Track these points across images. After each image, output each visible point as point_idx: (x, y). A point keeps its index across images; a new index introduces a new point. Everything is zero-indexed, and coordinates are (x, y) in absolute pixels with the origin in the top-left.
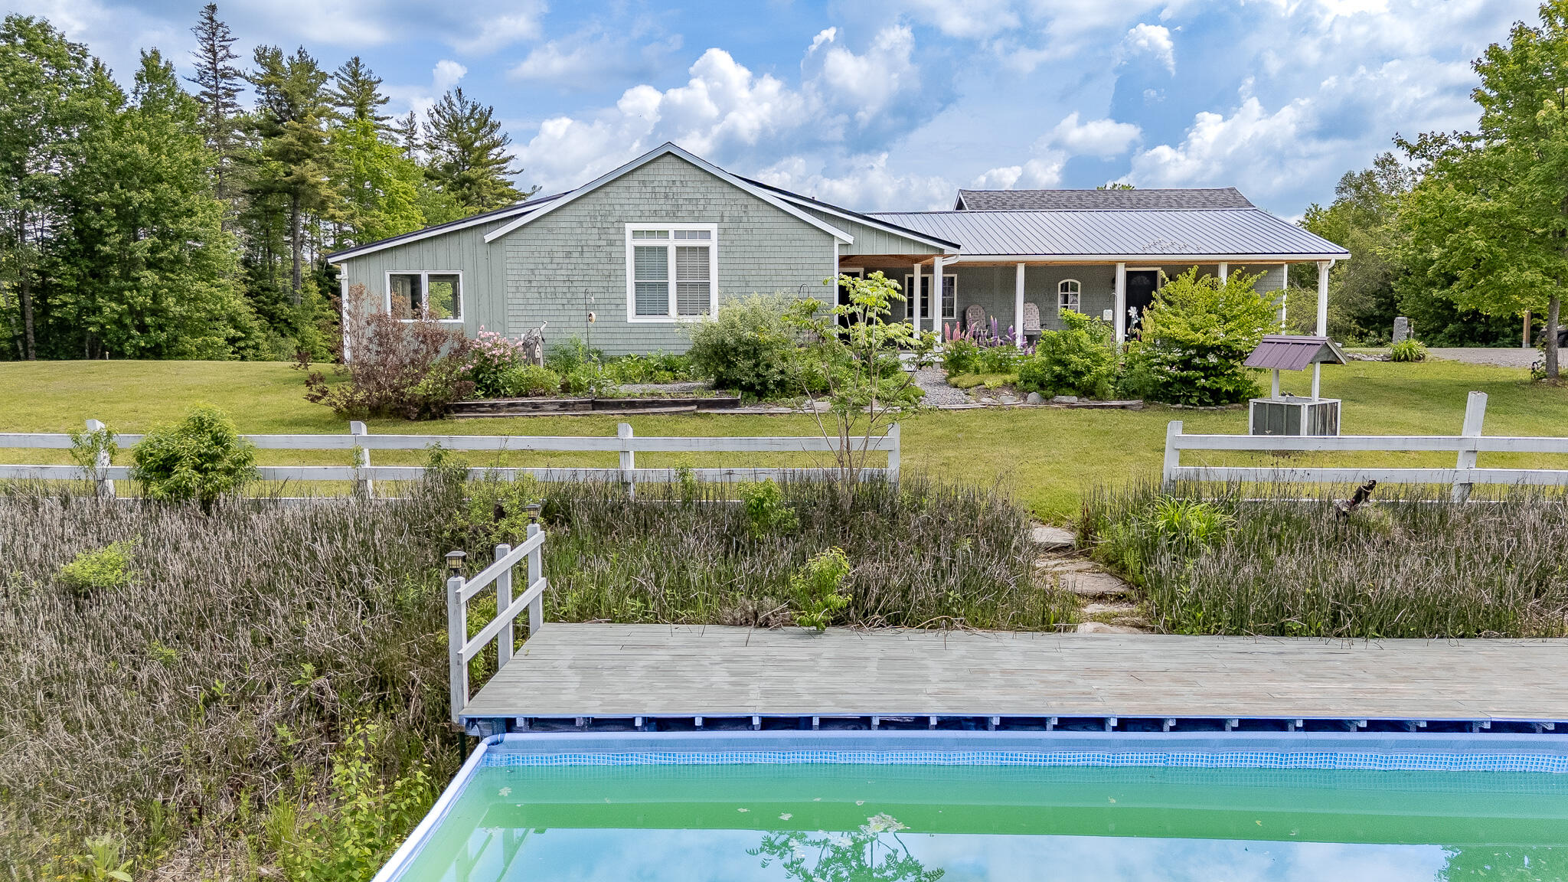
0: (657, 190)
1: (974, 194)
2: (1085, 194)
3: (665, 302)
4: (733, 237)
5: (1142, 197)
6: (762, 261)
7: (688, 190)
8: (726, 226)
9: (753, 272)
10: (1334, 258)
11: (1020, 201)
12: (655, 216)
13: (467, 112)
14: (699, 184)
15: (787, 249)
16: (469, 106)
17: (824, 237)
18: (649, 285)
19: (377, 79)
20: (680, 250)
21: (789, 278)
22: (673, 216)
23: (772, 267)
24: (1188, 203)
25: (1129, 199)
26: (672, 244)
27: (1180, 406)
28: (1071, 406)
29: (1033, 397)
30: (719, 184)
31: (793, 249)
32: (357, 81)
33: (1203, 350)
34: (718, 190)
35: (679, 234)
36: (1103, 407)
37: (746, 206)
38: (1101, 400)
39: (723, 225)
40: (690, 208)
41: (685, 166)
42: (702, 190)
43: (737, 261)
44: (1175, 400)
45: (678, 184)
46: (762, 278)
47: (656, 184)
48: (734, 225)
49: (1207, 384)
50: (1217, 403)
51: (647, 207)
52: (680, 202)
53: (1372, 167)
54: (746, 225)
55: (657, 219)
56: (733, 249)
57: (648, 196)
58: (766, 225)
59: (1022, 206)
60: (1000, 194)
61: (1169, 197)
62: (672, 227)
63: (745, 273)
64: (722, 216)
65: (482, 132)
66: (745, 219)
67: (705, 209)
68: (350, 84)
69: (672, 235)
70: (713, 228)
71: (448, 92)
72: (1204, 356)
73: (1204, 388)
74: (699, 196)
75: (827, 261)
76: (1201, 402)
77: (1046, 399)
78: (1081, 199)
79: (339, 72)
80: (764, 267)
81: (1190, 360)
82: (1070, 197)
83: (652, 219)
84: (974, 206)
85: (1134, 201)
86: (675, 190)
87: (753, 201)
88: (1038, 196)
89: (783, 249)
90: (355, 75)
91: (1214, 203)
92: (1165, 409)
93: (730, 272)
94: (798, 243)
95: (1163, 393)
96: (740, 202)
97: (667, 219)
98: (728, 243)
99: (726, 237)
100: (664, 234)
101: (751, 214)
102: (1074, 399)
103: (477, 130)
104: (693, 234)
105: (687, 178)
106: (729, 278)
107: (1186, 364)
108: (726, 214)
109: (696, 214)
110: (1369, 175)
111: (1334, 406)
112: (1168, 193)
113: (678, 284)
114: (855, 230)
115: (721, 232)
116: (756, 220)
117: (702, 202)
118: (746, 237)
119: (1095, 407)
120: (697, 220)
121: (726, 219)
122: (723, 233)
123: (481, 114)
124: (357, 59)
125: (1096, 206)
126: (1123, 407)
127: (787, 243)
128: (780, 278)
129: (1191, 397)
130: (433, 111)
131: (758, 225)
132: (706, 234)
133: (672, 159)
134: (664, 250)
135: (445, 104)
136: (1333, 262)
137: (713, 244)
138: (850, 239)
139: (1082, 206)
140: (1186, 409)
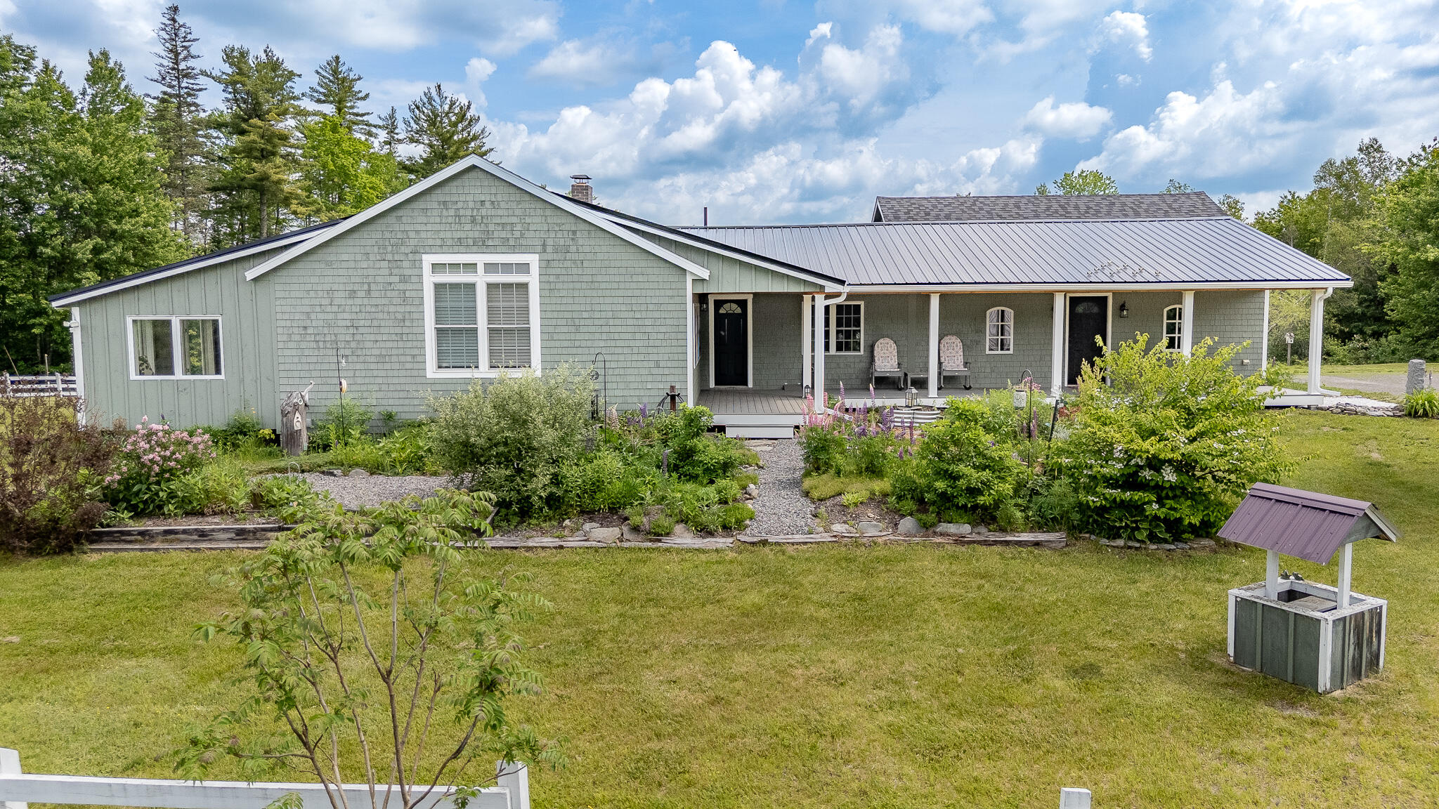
0: (462, 212)
1: (894, 203)
2: (1024, 201)
3: (475, 352)
4: (558, 271)
5: (1091, 205)
6: (596, 300)
7: (500, 212)
8: (550, 257)
9: (585, 315)
10: (1331, 286)
11: (947, 210)
12: (460, 245)
13: (446, 107)
14: (514, 205)
15: (628, 285)
16: (448, 101)
17: (674, 271)
18: (453, 330)
19: (357, 77)
20: (491, 287)
21: (630, 322)
22: (482, 245)
23: (608, 308)
24: (1146, 211)
25: (1077, 207)
26: (481, 280)
27: (1120, 542)
28: (960, 541)
29: (907, 523)
30: (539, 205)
31: (634, 285)
32: (338, 79)
33: (1155, 464)
34: (539, 212)
35: (490, 268)
36: (1007, 543)
37: (574, 232)
38: (1003, 530)
39: (546, 257)
40: (503, 235)
41: (497, 183)
42: (518, 212)
43: (564, 300)
44: (1114, 534)
45: (488, 204)
46: (597, 322)
47: (460, 205)
48: (560, 256)
49: (1162, 513)
50: (1177, 538)
51: (449, 235)
52: (491, 227)
53: (1355, 153)
54: (575, 256)
55: (462, 249)
56: (559, 286)
57: (450, 219)
58: (600, 256)
59: (948, 217)
60: (924, 202)
61: (1124, 204)
62: (480, 259)
63: (575, 315)
64: (544, 245)
65: (460, 127)
66: (573, 249)
67: (522, 236)
68: (330, 81)
69: (480, 268)
70: (533, 259)
71: (429, 89)
72: (1158, 470)
73: (1156, 518)
74: (514, 220)
75: (677, 300)
76: (1153, 538)
77: (926, 527)
78: (1019, 208)
79: (320, 70)
80: (597, 308)
81: (1136, 473)
82: (1006, 205)
83: (456, 249)
84: (891, 216)
85: (1082, 210)
86: (484, 212)
87: (582, 226)
88: (968, 204)
89: (622, 286)
90: (335, 72)
91: (1178, 211)
92: (1099, 549)
93: (555, 314)
94: (641, 278)
95: (1095, 521)
96: (567, 227)
97: (475, 249)
98: (552, 279)
99: (550, 271)
100: (472, 267)
101: (580, 242)
102: (967, 528)
103: (455, 125)
104: (507, 268)
105: (499, 198)
106: (554, 322)
107: (1130, 481)
108: (550, 242)
109: (512, 242)
110: (1352, 163)
111: (1376, 613)
112: (1123, 199)
113: (492, 332)
114: (713, 261)
115: (544, 263)
116: (587, 249)
117: (519, 227)
118: (575, 271)
119: (995, 543)
120: (513, 249)
121: (549, 249)
122: (546, 265)
123: (461, 108)
124: (337, 58)
125: (1037, 216)
126: (1037, 544)
127: (628, 278)
128: (618, 322)
129: (1138, 528)
130: (413, 107)
131: (589, 256)
132: (524, 268)
133: (480, 174)
134: (471, 287)
135: (425, 100)
136: (1330, 291)
137: (533, 280)
138: (704, 274)
139: (1019, 216)
140: (1130, 547)
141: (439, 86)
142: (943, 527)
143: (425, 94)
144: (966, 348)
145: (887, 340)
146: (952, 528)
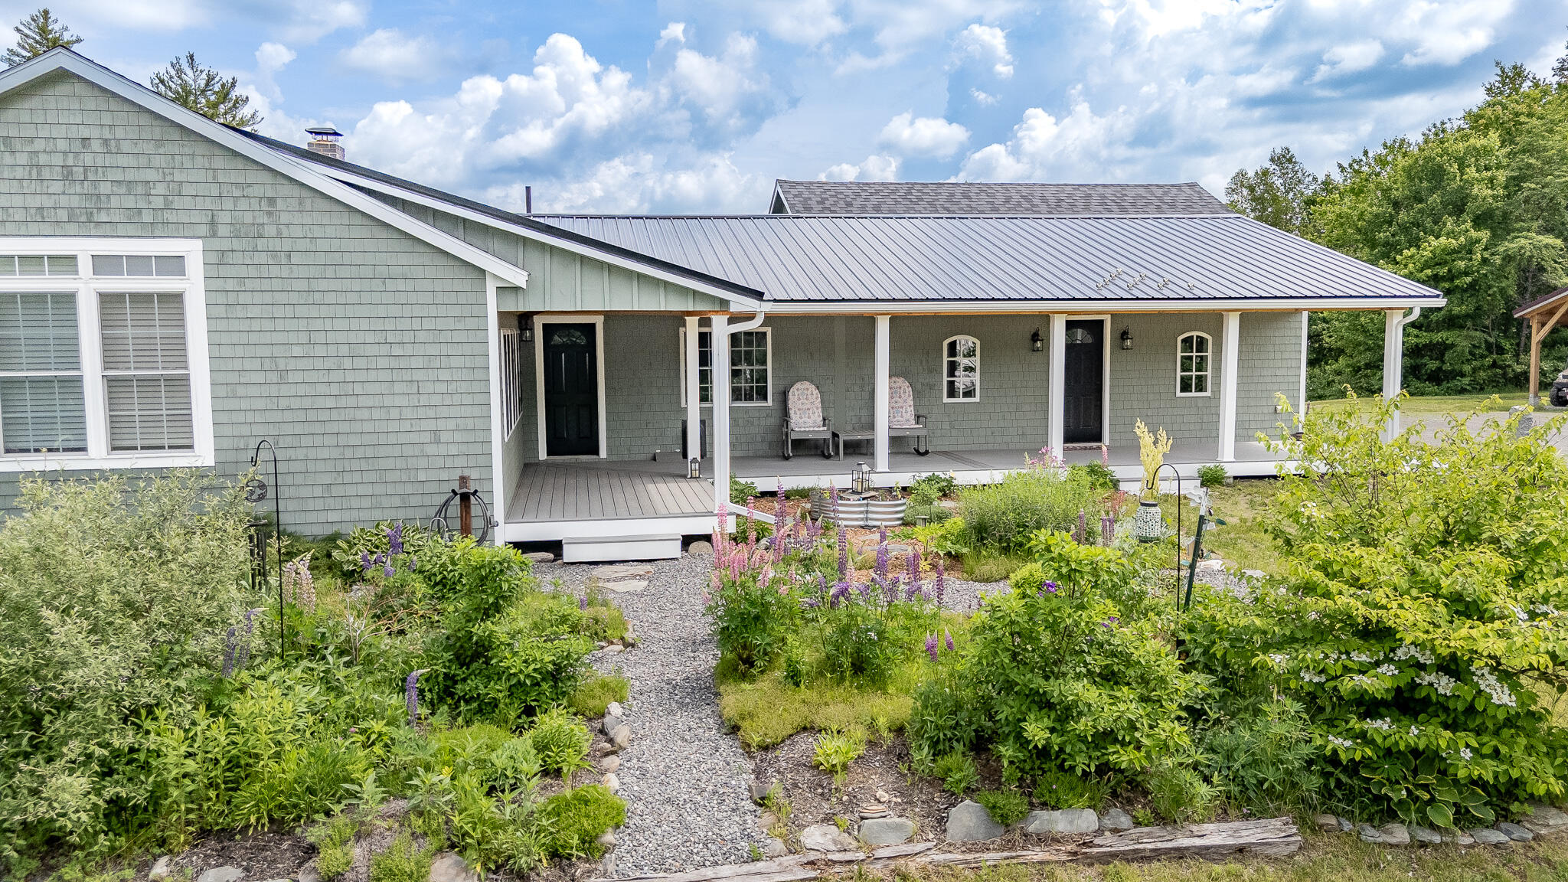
0: (43, 159)
1: (800, 188)
3: (77, 422)
4: (243, 272)
6: (318, 324)
7: (122, 160)
8: (225, 245)
9: (297, 351)
10: (1418, 305)
11: (874, 200)
12: (41, 221)
13: (203, 83)
14: (149, 148)
15: (376, 298)
16: (204, 76)
17: (462, 272)
18: (33, 381)
19: (74, 38)
20: (108, 301)
21: (382, 363)
22: (86, 222)
23: (341, 337)
26: (87, 287)
27: (1401, 833)
28: (1083, 854)
29: (966, 817)
30: (201, 148)
31: (388, 298)
32: (47, 39)
34: (200, 161)
35: (103, 264)
37: (272, 201)
38: (1166, 820)
39: (216, 244)
40: (130, 202)
41: (114, 105)
42: (157, 161)
43: (256, 325)
45: (96, 146)
46: (319, 364)
47: (39, 145)
48: (243, 244)
50: (1506, 816)
51: (18, 201)
52: (105, 188)
53: (1267, 164)
54: (276, 245)
55: (46, 229)
56: (244, 298)
57: (19, 173)
58: (322, 245)
59: (877, 209)
60: (842, 189)
61: (1103, 197)
62: (84, 248)
63: (277, 351)
64: (213, 223)
65: (222, 108)
66: (270, 231)
67: (168, 207)
68: (37, 42)
69: (85, 265)
70: (192, 250)
71: (177, 59)
74: (151, 175)
75: (471, 323)
79: (21, 27)
80: (320, 337)
83: (33, 228)
84: (800, 207)
86: (89, 160)
87: (287, 189)
88: (902, 192)
89: (366, 298)
90: (43, 31)
93: (239, 351)
94: (401, 285)
95: (1347, 793)
96: (257, 191)
97: (72, 228)
98: (230, 285)
99: (224, 271)
100: (66, 263)
101: (285, 218)
103: (215, 106)
104: (139, 264)
105: (120, 133)
106: (237, 365)
108: (224, 217)
109: (147, 217)
110: (1265, 173)
113: (111, 383)
114: (534, 256)
115: (213, 258)
116: (298, 232)
117: (160, 189)
118: (275, 271)
120: (151, 231)
121: (223, 231)
122: (217, 262)
123: (223, 85)
124: (46, 13)
127: (377, 284)
128: (360, 363)
130: (157, 81)
131: (303, 245)
132: (174, 265)
133: (79, 88)
134: (66, 301)
135: (173, 73)
136: (1416, 313)
137: (193, 287)
138: (519, 278)
140: (1423, 845)
141: (192, 57)
142: (1043, 820)
143: (173, 65)
144: (917, 395)
145: (807, 384)
146: (1059, 822)
